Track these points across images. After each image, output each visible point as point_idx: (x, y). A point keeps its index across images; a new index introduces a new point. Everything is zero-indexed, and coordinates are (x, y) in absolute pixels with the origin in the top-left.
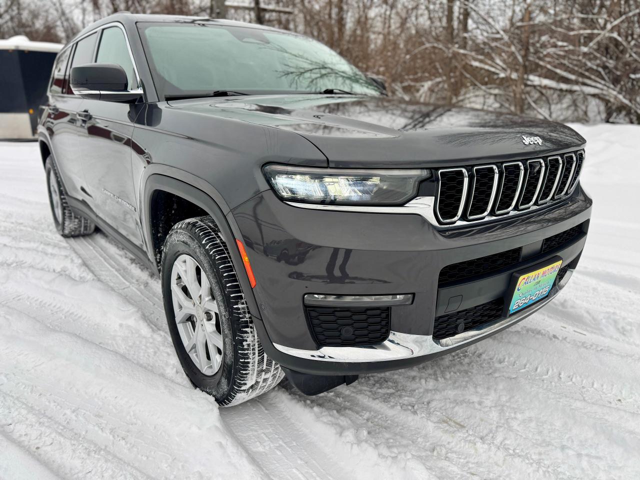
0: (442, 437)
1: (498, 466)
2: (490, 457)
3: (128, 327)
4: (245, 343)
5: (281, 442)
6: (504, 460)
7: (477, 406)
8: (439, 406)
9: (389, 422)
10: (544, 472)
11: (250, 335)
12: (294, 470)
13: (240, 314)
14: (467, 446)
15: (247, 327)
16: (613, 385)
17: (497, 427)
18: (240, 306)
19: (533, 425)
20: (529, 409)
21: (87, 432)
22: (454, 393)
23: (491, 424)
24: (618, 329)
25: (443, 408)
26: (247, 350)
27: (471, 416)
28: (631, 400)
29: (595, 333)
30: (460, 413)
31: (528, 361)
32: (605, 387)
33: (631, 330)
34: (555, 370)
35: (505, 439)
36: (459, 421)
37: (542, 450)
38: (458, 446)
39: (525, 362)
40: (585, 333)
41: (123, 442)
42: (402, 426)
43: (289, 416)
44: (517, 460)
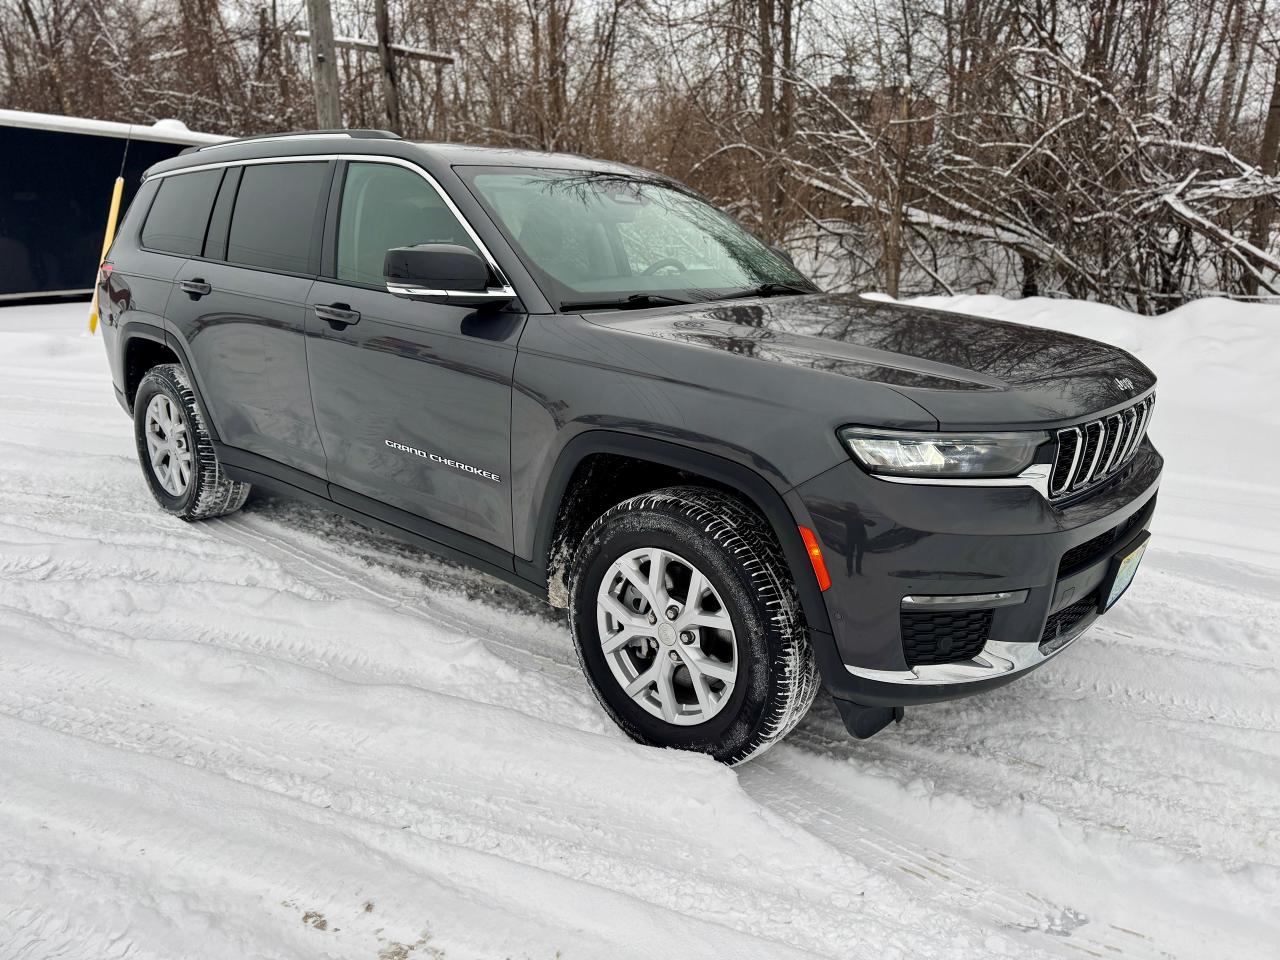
0: (1023, 781)
1: (1108, 807)
2: (1094, 799)
3: (472, 669)
4: (787, 670)
5: (820, 810)
6: (1114, 800)
7: (1050, 739)
8: (998, 744)
9: (944, 771)
10: (1168, 808)
11: (792, 657)
12: (862, 840)
13: (780, 628)
14: (1061, 789)
15: (789, 646)
16: (1197, 700)
17: (1086, 762)
18: (780, 618)
19: (1128, 755)
20: (1114, 737)
21: (532, 825)
22: (1011, 726)
23: (1078, 760)
24: (1173, 627)
25: (1004, 747)
26: (789, 678)
27: (1046, 753)
28: (1225, 716)
29: (1142, 634)
30: (1030, 750)
31: (1081, 677)
32: (1187, 702)
33: (1191, 626)
34: (1119, 687)
35: (1101, 776)
36: (1032, 760)
37: (1151, 783)
38: (1049, 790)
39: (1076, 679)
40: (1129, 634)
41: (600, 833)
42: (964, 773)
43: (807, 775)
44: (1131, 797)
